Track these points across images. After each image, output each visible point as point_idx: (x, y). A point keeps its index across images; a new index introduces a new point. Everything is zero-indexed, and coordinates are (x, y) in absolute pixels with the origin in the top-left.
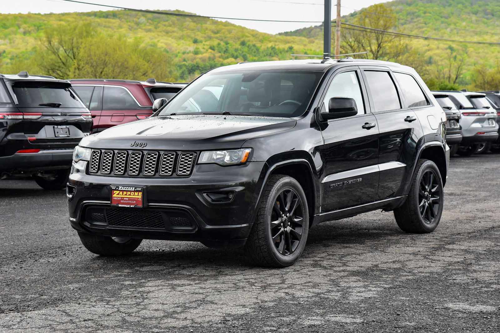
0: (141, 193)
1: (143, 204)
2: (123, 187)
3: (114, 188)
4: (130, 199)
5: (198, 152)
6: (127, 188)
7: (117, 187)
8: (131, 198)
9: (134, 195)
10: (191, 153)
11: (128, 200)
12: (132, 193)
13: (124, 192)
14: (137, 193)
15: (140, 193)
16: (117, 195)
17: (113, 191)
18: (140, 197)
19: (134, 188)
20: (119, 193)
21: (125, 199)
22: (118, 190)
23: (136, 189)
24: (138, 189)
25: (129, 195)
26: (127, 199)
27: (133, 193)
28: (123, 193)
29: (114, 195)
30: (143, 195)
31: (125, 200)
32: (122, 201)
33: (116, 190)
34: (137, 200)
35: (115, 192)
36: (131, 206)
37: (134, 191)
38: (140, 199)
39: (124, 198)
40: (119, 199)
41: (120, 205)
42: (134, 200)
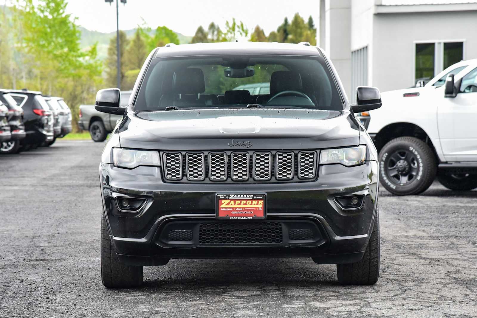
0: (262, 201)
1: (265, 214)
2: (236, 196)
3: (223, 197)
4: (244, 209)
5: (318, 151)
6: (242, 196)
7: (226, 196)
8: (247, 208)
9: (251, 204)
10: (311, 152)
11: (242, 211)
12: (248, 202)
13: (237, 202)
14: (256, 201)
15: (260, 201)
16: (227, 205)
17: (220, 200)
18: (261, 206)
19: (252, 196)
20: (229, 203)
21: (238, 209)
22: (228, 199)
23: (255, 197)
24: (258, 197)
25: (244, 204)
26: (241, 209)
27: (250, 202)
28: (235, 203)
29: (222, 206)
30: (264, 204)
31: (238, 211)
32: (233, 212)
33: (225, 199)
34: (256, 210)
35: (223, 201)
36: (249, 218)
37: (253, 199)
38: (260, 209)
39: (236, 208)
40: (229, 210)
41: (231, 218)
42: (251, 210)
